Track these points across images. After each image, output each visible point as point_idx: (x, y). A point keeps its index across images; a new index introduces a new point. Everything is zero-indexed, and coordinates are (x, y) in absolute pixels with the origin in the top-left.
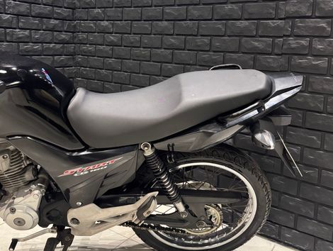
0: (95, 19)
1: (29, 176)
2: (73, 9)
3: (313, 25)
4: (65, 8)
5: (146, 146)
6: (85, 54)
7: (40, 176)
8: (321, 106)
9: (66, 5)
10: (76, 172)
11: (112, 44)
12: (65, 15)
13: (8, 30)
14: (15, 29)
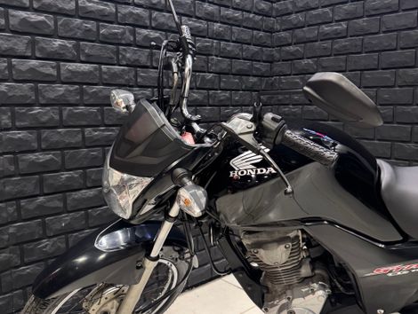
0: (303, 73)
1: (305, 271)
4: (264, 62)
9: (264, 58)
10: (391, 271)
12: (264, 70)
13: (211, 92)
14: (216, 90)
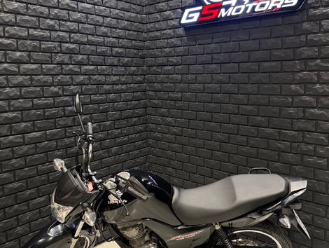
0: (162, 115)
1: (147, 238)
2: (145, 108)
3: (316, 137)
5: (216, 224)
6: (155, 139)
7: (153, 238)
8: (324, 190)
10: (178, 238)
11: (174, 134)
